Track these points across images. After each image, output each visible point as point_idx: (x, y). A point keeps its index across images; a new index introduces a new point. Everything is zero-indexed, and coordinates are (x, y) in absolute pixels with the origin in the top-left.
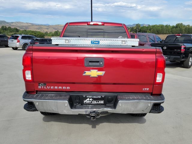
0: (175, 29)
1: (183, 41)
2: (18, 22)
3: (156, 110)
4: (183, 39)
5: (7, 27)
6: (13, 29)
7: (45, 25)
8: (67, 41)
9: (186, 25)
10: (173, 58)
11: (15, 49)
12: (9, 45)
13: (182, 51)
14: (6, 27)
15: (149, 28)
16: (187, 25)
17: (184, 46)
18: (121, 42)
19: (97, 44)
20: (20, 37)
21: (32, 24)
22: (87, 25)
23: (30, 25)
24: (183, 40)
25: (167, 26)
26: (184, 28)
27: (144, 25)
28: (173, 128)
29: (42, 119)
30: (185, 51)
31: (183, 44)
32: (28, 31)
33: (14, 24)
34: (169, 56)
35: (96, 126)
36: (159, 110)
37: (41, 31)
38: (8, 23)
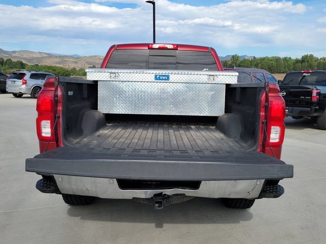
0: (300, 64)
1: (315, 83)
2: (24, 51)
3: (270, 192)
4: (314, 78)
5: (5, 59)
6: (15, 62)
7: (71, 57)
8: (113, 75)
9: (319, 58)
10: (299, 111)
11: (19, 95)
12: (7, 90)
13: (314, 100)
14: (2, 59)
15: (255, 63)
16: (321, 58)
17: (317, 90)
18: (207, 76)
19: (165, 80)
20: (28, 75)
21: (48, 54)
22: (148, 49)
23: (45, 56)
24: (315, 80)
25: (285, 59)
26: (316, 64)
27: (246, 58)
28: (302, 228)
29: (66, 211)
30: (319, 100)
31: (316, 87)
32: (41, 66)
33: (17, 55)
34: (291, 108)
35: (162, 225)
36: (276, 192)
37: (64, 67)
38: (6, 52)
